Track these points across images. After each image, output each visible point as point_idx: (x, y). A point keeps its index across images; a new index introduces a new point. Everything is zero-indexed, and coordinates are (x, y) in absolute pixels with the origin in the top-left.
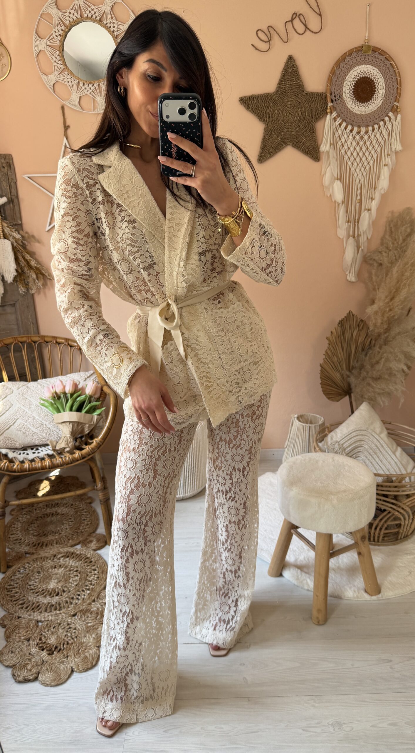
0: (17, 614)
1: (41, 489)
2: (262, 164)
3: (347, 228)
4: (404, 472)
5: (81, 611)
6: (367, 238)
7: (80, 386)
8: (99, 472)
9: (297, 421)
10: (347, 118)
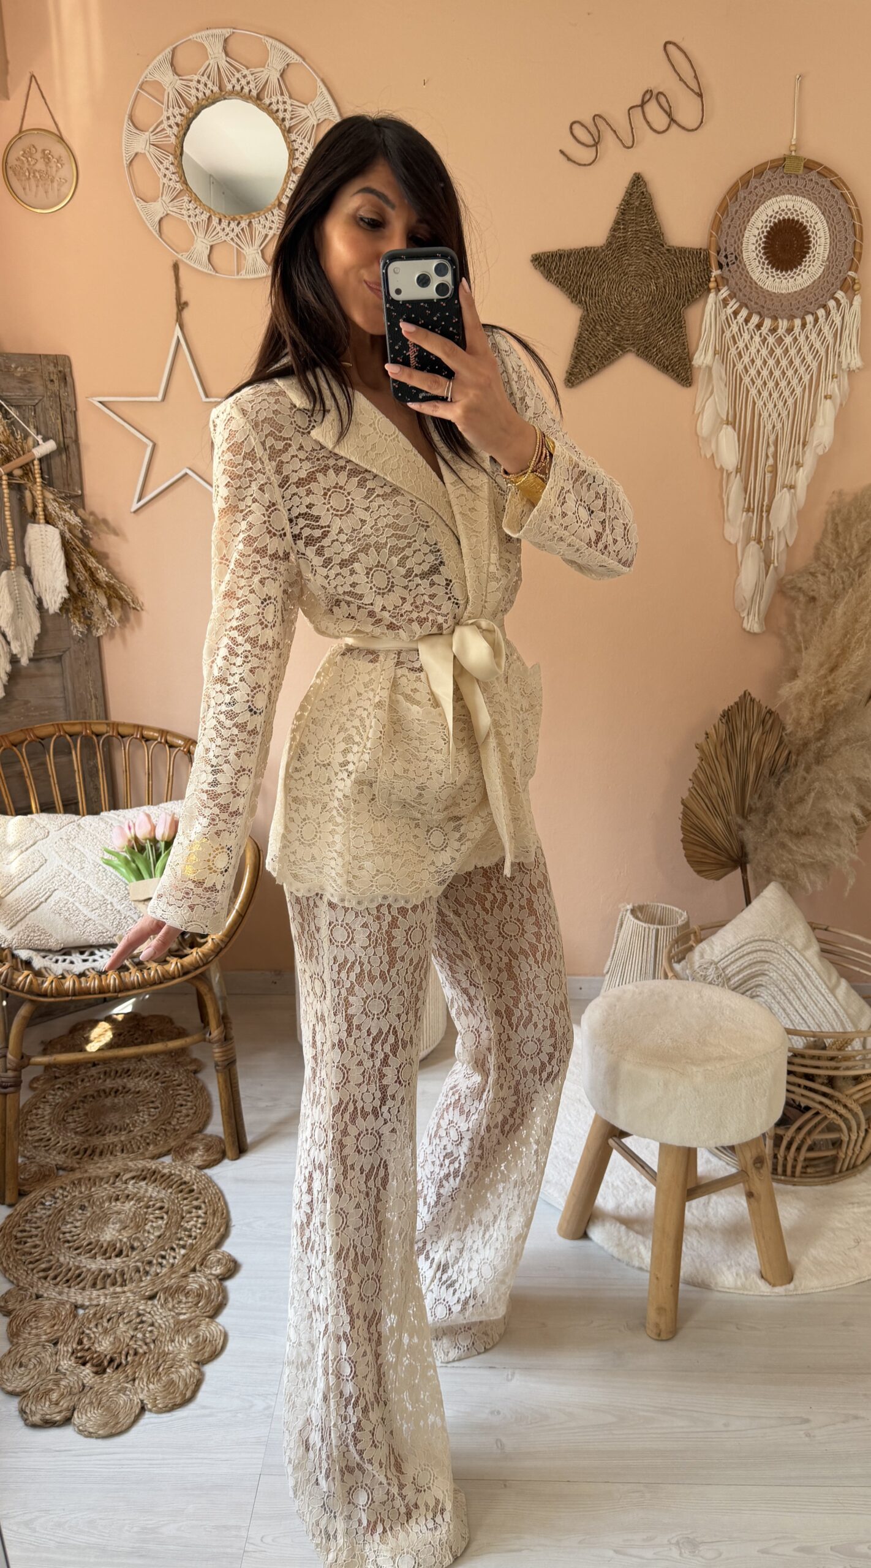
0: (35, 1290)
1: (93, 1037)
2: (573, 390)
3: (744, 523)
4: (851, 1029)
5: (166, 1290)
6: (787, 543)
8: (216, 1004)
9: (632, 917)
10: (749, 299)
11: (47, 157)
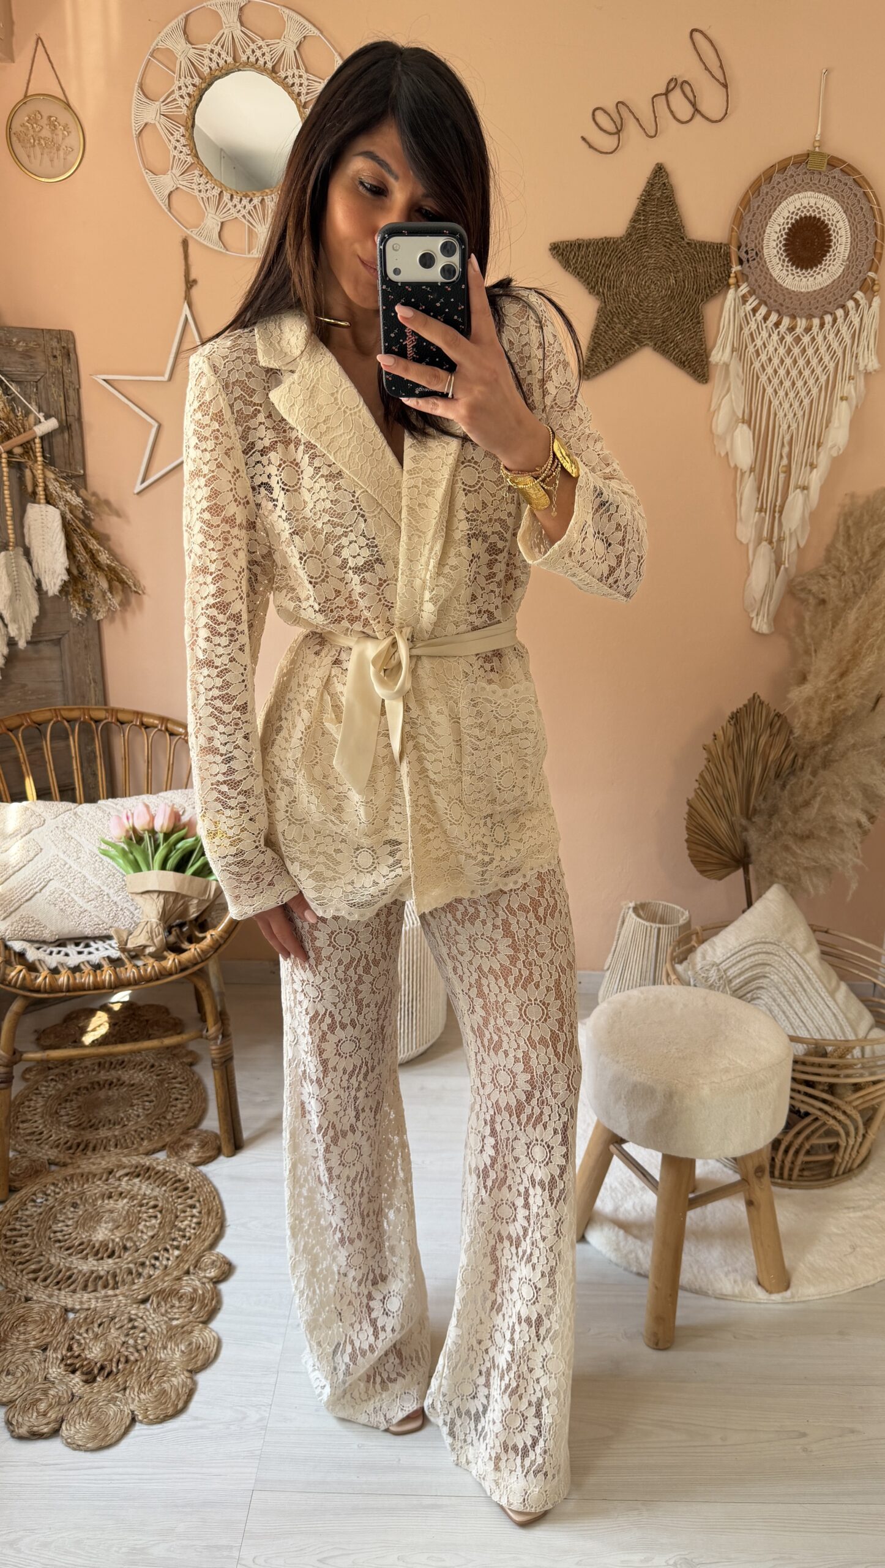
0: (24, 1292)
1: (89, 1029)
3: (757, 523)
4: (851, 1037)
6: (797, 544)
7: (185, 819)
8: (213, 1001)
9: (634, 915)
10: (768, 296)
11: (53, 125)
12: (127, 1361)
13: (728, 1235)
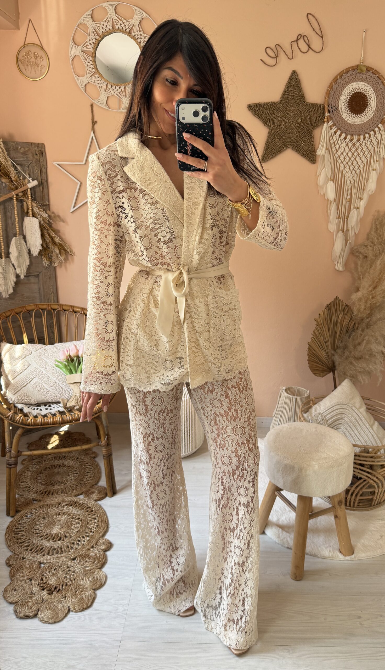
0: (22, 555)
1: (51, 442)
3: (336, 224)
5: (80, 556)
6: (355, 233)
8: (104, 429)
9: (285, 393)
10: (342, 127)
11: (36, 56)
12: (66, 585)
13: (327, 531)
